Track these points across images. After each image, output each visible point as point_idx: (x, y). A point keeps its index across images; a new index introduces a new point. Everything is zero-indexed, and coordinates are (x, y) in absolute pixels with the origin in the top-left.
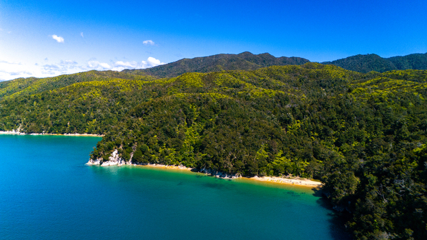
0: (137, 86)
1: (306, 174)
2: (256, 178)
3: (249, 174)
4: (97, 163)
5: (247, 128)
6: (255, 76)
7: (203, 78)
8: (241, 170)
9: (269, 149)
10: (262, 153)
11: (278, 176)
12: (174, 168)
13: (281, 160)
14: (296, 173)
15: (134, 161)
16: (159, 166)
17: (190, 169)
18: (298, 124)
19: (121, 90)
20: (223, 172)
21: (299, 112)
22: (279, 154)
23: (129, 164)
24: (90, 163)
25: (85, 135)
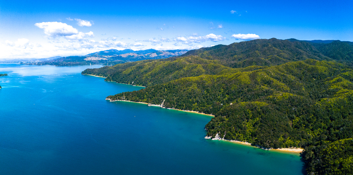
0: (214, 79)
1: (299, 146)
2: (279, 149)
3: (275, 148)
4: (210, 138)
5: (275, 128)
6: (278, 72)
7: (250, 76)
8: (273, 146)
9: (284, 137)
10: (281, 139)
11: (287, 148)
12: (243, 143)
13: (289, 141)
14: (295, 146)
15: (225, 138)
16: (237, 141)
17: (250, 144)
18: (297, 119)
19: (206, 83)
20: (265, 147)
21: (298, 114)
22: (288, 139)
23: (223, 139)
24: (206, 138)
25: (192, 111)
